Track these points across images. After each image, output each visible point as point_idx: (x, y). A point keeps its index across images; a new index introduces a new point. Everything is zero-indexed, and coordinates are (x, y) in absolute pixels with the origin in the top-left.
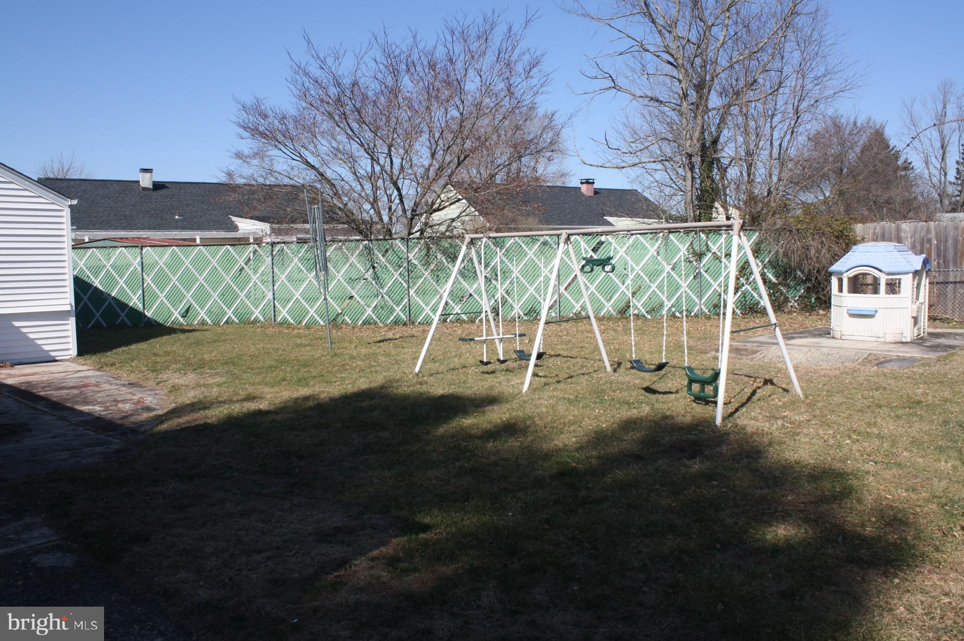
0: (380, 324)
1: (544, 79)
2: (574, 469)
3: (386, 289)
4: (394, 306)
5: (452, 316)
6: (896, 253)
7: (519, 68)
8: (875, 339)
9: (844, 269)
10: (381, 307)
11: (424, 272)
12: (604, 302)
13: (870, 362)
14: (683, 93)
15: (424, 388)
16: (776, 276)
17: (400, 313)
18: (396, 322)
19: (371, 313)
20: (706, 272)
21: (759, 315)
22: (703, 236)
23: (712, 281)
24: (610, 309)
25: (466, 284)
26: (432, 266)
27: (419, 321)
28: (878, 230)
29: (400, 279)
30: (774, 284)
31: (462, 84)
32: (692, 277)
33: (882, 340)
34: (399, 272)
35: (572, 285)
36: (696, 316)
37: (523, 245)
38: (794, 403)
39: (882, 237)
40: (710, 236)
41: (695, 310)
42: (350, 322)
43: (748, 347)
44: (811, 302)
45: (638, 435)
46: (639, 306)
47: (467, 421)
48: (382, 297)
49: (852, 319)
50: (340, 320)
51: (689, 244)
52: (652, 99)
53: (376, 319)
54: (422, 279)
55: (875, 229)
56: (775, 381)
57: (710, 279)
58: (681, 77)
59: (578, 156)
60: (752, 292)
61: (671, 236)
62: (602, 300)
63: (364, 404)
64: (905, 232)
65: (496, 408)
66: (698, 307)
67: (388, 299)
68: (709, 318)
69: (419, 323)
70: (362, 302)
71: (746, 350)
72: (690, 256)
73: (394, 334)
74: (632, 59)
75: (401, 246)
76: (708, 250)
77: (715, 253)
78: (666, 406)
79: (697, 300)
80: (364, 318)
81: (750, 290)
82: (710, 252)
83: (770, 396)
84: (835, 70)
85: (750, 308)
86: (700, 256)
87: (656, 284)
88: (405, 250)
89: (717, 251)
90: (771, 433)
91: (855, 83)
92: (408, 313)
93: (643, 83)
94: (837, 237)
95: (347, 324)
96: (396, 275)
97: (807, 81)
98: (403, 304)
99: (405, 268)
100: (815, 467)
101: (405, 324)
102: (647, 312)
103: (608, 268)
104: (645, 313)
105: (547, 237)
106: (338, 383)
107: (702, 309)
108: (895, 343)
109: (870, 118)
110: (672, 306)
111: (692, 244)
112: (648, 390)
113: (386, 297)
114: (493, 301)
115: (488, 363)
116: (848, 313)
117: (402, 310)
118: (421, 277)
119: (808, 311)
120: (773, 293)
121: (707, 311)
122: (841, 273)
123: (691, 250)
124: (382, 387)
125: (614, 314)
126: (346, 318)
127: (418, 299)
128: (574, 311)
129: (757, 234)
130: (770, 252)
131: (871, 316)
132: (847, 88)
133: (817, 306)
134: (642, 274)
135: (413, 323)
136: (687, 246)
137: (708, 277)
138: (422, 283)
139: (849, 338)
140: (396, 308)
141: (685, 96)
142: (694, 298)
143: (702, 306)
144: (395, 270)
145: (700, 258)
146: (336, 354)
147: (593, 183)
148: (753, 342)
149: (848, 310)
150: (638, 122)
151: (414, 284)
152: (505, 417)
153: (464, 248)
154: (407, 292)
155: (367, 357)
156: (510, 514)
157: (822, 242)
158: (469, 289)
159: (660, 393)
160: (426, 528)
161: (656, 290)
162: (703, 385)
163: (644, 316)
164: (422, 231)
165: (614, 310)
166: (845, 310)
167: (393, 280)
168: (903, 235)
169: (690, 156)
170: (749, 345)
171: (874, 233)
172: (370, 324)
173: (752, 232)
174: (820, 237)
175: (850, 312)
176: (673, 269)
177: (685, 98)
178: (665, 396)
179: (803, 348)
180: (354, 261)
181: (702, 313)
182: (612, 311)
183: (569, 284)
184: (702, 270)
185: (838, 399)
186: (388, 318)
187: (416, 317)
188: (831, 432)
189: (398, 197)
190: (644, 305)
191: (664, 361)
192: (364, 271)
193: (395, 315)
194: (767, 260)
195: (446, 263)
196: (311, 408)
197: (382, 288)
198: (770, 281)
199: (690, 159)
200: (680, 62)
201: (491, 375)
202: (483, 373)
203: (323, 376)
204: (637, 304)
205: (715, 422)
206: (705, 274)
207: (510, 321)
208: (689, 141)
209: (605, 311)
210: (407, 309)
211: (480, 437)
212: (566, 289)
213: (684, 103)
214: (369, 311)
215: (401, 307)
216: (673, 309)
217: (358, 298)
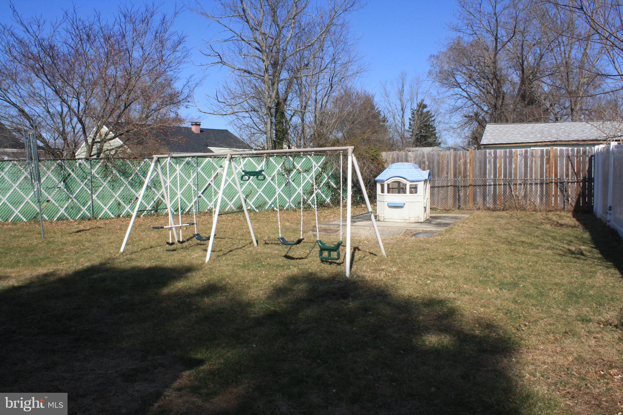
0: (71, 220)
1: (185, 53)
2: (275, 311)
3: (75, 195)
4: (81, 207)
5: (146, 212)
6: (414, 169)
7: (169, 44)
8: (404, 221)
9: (385, 179)
10: (72, 208)
11: (103, 183)
12: (228, 201)
13: (408, 234)
14: (266, 69)
15: (134, 264)
16: (336, 184)
17: (86, 211)
18: (83, 218)
19: (64, 212)
20: (293, 181)
21: (326, 208)
22: (291, 158)
23: (296, 187)
24: (232, 206)
25: (133, 191)
26: (109, 178)
27: (100, 217)
28: (395, 156)
29: (86, 188)
30: (335, 188)
31: (130, 53)
32: (284, 185)
33: (408, 221)
34: (85, 183)
35: (207, 191)
36: (287, 209)
37: (173, 164)
38: (382, 261)
39: (398, 160)
40: (295, 158)
41: (287, 206)
42: (47, 219)
43: (331, 228)
44: (357, 200)
45: (303, 286)
46: (251, 203)
47: (180, 285)
48: (72, 201)
49: (390, 209)
50: (39, 217)
51: (282, 163)
52: (245, 71)
53: (68, 217)
54: (102, 188)
55: (393, 155)
56: (360, 248)
57: (295, 186)
58: (264, 58)
59: (196, 106)
60: (322, 194)
61: (271, 158)
62: (227, 200)
63: (95, 276)
64: (410, 157)
65: (194, 274)
66: (288, 204)
67: (77, 202)
68: (295, 211)
69: (100, 218)
70: (56, 204)
71: (331, 230)
72: (283, 171)
73: (84, 227)
74: (232, 45)
75: (86, 164)
76: (294, 167)
77: (298, 169)
78: (307, 267)
79: (287, 199)
80: (58, 216)
81: (320, 193)
82: (296, 168)
83: (364, 257)
84: (354, 60)
85: (321, 204)
86: (289, 171)
87: (262, 189)
88: (89, 167)
89: (299, 168)
90: (382, 280)
91: (365, 68)
92: (91, 212)
93: (240, 61)
94: (372, 160)
95: (45, 220)
96: (83, 185)
97: (337, 65)
98: (88, 205)
99: (88, 180)
100: (422, 298)
101: (89, 219)
102: (256, 208)
103: (260, 177)
104: (254, 208)
105: (190, 159)
106: (64, 262)
107: (290, 205)
108: (415, 223)
109: (366, 91)
110: (272, 203)
111: (284, 163)
112: (287, 257)
113: (75, 201)
114: (153, 202)
115: (173, 244)
116: (388, 205)
117: (88, 210)
118: (101, 186)
119: (355, 205)
120: (334, 194)
121: (294, 206)
122: (383, 181)
123: (284, 168)
124: (101, 264)
125: (235, 209)
126: (44, 216)
127: (99, 201)
128: (208, 208)
129: (324, 157)
130: (332, 169)
131: (401, 207)
132: (361, 71)
133: (360, 202)
134: (252, 183)
135: (96, 218)
136: (281, 165)
137: (294, 185)
138: (102, 190)
139: (389, 220)
140: (83, 208)
141: (267, 70)
142: (286, 198)
143: (291, 203)
144: (82, 181)
145: (289, 172)
146: (49, 242)
147: (200, 125)
148: (333, 225)
149: (388, 204)
150: (233, 86)
151: (96, 191)
152: (205, 280)
153: (153, 165)
154: (91, 197)
155: (74, 243)
156: (254, 346)
157: (364, 163)
158: (136, 194)
159: (297, 259)
160: (201, 362)
161: (261, 193)
162: (330, 252)
163: (254, 210)
164: (98, 154)
165: (235, 207)
166: (386, 204)
167: (80, 188)
168: (409, 159)
169: (270, 108)
170: (332, 227)
171: (393, 158)
172: (63, 220)
173: (321, 156)
174: (363, 160)
175: (389, 205)
176: (272, 180)
177: (267, 71)
178: (301, 260)
179: (366, 228)
180: (50, 174)
181: (291, 207)
182: (233, 208)
183: (206, 189)
184: (290, 180)
185: (406, 257)
186: (77, 215)
187: (98, 214)
188: (416, 277)
189: (81, 129)
190: (253, 204)
191: (302, 238)
192: (58, 182)
193: (82, 213)
194: (330, 174)
195: (119, 176)
196: (54, 282)
197: (72, 194)
198: (333, 187)
199: (270, 110)
200: (264, 48)
201: (175, 252)
202: (167, 250)
203: (48, 258)
204: (249, 202)
205: (345, 275)
206: (293, 183)
207: (164, 216)
208: (269, 99)
209: (228, 207)
210: (91, 209)
211: (197, 294)
212: (202, 193)
213: (266, 74)
214: (62, 211)
215: (86, 207)
216: (273, 206)
217: (53, 201)
